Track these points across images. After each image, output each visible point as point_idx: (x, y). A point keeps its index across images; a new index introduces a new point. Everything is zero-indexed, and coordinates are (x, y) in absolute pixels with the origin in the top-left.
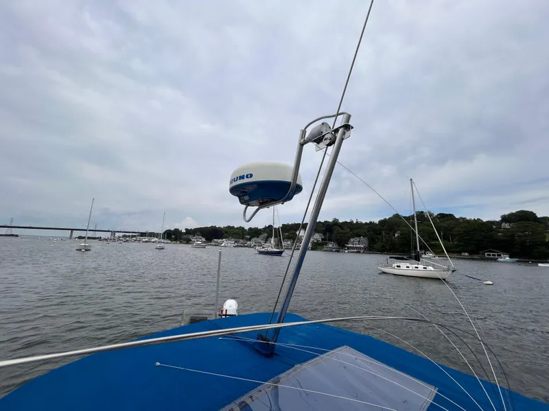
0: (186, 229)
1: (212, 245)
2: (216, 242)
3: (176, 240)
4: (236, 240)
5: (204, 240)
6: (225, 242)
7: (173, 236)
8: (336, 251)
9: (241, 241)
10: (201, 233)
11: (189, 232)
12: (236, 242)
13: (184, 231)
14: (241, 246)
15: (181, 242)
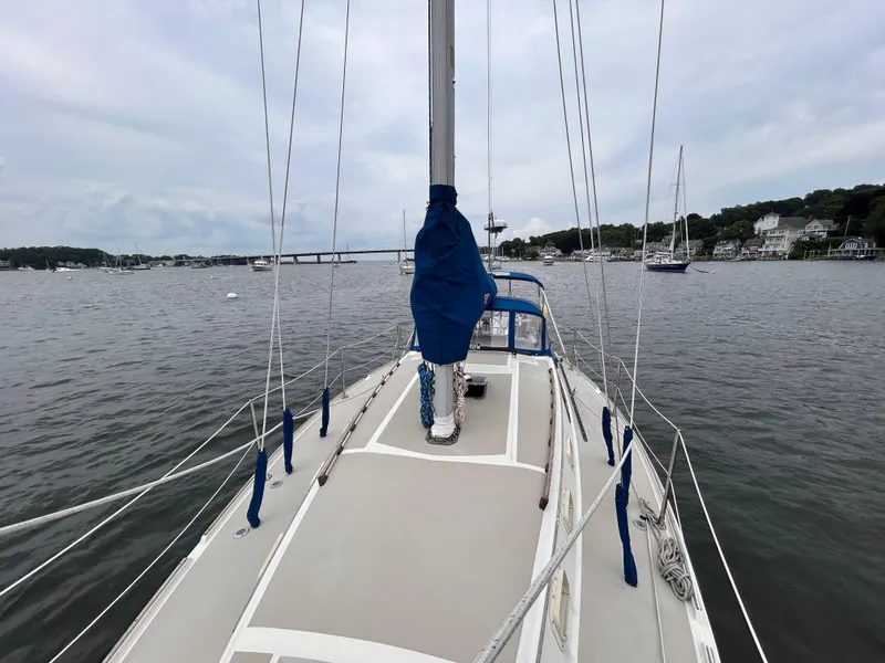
0: (531, 238)
1: (571, 260)
2: (577, 255)
3: (517, 255)
4: (614, 249)
5: (559, 252)
6: (592, 254)
7: (513, 251)
8: (865, 259)
9: (623, 250)
10: (554, 241)
11: (535, 241)
12: (613, 253)
13: (528, 241)
14: (621, 260)
15: (525, 259)
